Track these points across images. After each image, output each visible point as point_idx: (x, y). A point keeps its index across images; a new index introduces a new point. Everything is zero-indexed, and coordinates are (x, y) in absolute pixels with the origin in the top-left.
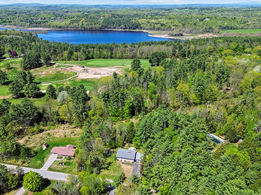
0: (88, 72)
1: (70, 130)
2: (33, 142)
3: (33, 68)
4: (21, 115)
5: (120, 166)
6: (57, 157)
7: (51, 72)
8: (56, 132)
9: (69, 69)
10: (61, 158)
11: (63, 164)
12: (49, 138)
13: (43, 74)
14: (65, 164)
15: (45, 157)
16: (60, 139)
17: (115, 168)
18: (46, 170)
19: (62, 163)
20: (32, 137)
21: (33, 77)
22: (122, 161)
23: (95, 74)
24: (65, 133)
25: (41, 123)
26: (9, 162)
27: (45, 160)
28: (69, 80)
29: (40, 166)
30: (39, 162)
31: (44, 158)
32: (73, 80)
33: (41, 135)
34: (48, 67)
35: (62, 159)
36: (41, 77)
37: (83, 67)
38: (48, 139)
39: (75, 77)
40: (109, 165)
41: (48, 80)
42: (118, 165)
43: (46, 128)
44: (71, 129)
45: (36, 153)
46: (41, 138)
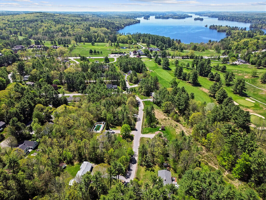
2: (165, 122)
12: (172, 128)
15: (152, 132)
18: (141, 137)
27: (150, 133)
29: (144, 133)
30: (147, 131)
33: (174, 123)
36: (260, 94)
45: (155, 127)
46: (171, 124)
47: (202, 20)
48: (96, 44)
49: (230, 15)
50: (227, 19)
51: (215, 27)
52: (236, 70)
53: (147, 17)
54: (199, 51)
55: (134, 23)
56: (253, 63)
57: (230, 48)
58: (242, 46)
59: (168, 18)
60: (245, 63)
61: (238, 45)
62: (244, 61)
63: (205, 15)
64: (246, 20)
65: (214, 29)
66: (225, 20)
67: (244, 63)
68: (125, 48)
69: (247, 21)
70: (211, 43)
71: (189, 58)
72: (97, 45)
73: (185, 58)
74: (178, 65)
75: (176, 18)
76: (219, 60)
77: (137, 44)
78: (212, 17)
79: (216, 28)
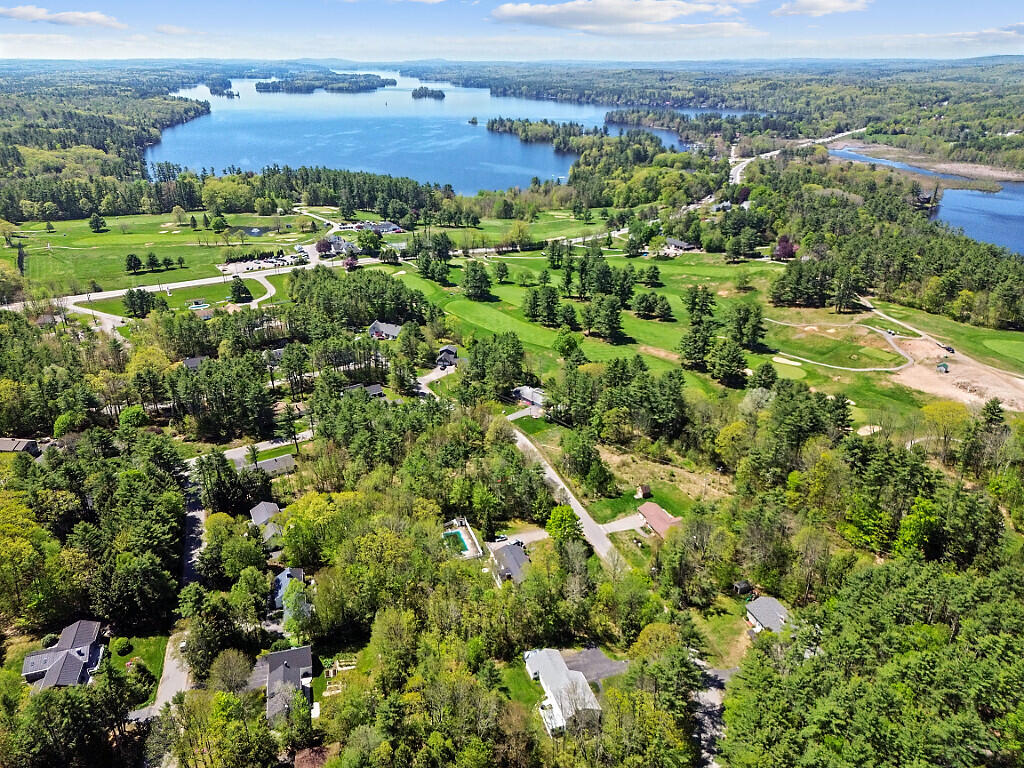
0: (947, 372)
1: (722, 493)
2: (632, 473)
3: (799, 306)
4: (645, 404)
5: (739, 632)
6: (642, 525)
7: (832, 331)
8: (690, 481)
9: (893, 340)
10: (648, 532)
11: (640, 544)
12: (665, 484)
13: (806, 329)
14: (642, 547)
15: (625, 511)
16: (684, 499)
17: (722, 627)
18: (606, 533)
19: (639, 541)
20: (639, 462)
21: (763, 330)
22: (754, 627)
23: (963, 387)
24: (706, 493)
25: (677, 443)
26: (569, 480)
27: (620, 515)
28: (858, 375)
29: (604, 520)
30: (608, 512)
31: (620, 512)
32: (867, 379)
33: (658, 468)
34: (840, 312)
35: (647, 536)
36: (794, 338)
37: (948, 349)
38: (661, 483)
39: (887, 372)
40: (719, 613)
41: (802, 353)
42: (735, 627)
43: (680, 460)
44: (726, 492)
45: (619, 494)
46: (652, 474)
47: (439, 96)
48: (110, 222)
49: (522, 77)
50: (521, 94)
51: (508, 124)
52: (682, 275)
53: (221, 87)
54: (522, 219)
55: (192, 114)
56: (711, 249)
57: (607, 202)
58: (643, 194)
59: (309, 90)
60: (688, 249)
61: (630, 190)
62: (685, 245)
63: (438, 76)
64: (580, 97)
65: (505, 131)
66: (514, 94)
67: (685, 249)
68: (255, 230)
69: (584, 99)
70: (542, 188)
71: (518, 248)
72: (124, 230)
73: (505, 252)
74: (508, 280)
75: (340, 90)
76: (612, 246)
77: (295, 209)
78: (465, 85)
79: (510, 130)
